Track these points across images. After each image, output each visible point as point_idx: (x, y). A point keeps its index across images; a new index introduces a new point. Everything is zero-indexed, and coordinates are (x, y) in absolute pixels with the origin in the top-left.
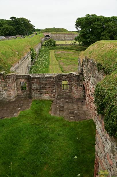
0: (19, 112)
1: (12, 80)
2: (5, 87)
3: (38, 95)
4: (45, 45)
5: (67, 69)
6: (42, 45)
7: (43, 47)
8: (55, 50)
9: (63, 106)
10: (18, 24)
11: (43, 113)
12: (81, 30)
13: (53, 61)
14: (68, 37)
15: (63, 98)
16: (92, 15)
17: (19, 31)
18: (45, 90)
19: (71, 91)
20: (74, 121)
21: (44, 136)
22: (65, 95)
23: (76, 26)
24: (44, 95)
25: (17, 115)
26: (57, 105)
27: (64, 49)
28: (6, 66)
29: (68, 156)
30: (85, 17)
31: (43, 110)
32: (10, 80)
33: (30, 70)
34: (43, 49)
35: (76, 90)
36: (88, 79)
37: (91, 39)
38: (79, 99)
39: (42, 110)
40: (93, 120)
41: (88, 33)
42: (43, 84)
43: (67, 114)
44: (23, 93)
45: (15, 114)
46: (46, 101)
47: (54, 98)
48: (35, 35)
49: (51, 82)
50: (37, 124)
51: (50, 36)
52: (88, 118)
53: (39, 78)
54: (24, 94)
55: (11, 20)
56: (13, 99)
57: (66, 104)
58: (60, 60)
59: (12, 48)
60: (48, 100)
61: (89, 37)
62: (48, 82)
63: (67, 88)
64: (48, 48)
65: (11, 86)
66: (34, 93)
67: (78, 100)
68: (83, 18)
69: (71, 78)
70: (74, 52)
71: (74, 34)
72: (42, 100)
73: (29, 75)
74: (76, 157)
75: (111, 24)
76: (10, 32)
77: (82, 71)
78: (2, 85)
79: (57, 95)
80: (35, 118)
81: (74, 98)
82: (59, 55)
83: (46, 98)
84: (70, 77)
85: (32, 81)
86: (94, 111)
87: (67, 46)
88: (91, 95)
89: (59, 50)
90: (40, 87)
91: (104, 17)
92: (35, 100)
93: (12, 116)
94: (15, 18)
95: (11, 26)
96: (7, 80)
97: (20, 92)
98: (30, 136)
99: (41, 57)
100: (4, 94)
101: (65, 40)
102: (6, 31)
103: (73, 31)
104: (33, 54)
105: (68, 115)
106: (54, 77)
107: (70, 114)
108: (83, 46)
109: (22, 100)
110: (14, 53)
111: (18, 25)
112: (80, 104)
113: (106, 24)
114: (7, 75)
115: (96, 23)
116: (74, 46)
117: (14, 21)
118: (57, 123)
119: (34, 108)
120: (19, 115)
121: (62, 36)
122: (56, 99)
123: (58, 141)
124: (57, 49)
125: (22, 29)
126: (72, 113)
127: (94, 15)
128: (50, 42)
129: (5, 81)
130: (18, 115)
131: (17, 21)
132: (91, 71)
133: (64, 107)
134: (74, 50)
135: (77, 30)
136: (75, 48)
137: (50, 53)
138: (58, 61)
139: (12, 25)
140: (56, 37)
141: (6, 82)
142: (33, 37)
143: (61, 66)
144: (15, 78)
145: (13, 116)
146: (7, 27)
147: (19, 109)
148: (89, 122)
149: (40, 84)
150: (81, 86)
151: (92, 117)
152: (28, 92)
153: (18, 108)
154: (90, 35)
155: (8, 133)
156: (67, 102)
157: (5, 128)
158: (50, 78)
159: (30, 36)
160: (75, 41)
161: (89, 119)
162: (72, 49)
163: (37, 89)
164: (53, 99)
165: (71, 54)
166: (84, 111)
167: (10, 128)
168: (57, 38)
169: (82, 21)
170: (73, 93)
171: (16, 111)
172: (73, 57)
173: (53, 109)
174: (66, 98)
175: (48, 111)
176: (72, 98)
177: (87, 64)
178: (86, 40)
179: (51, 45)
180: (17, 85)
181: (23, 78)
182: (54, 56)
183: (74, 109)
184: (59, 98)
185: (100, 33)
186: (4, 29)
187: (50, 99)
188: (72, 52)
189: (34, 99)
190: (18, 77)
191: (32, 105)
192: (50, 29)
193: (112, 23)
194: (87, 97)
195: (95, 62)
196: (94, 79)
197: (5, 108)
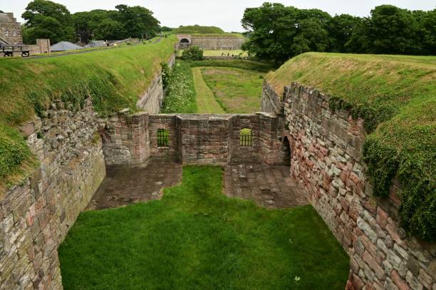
0: (162, 190)
1: (141, 126)
2: (128, 138)
3: (194, 155)
4: (182, 58)
5: (233, 105)
6: (177, 58)
7: (178, 60)
8: (201, 68)
9: (246, 179)
10: (131, 19)
11: (210, 192)
12: (252, 30)
13: (201, 88)
14: (225, 43)
15: (242, 163)
16: (275, 5)
17: (132, 32)
18: (208, 147)
19: (258, 149)
20: (275, 208)
21: (226, 239)
22: (244, 156)
23: (243, 22)
24: (206, 156)
25: (158, 195)
26: (233, 175)
27: (219, 66)
28: (130, 97)
29: (281, 276)
30: (261, 8)
31: (209, 186)
32: (139, 125)
33: (163, 106)
34: (178, 65)
35: (269, 147)
36: (299, 126)
37: (272, 48)
38: (275, 164)
39: (206, 186)
40: (314, 205)
41: (267, 38)
42: (204, 133)
43: (259, 194)
44: (162, 152)
45: (153, 194)
46: (210, 169)
47: (225, 163)
48: (163, 39)
49: (221, 130)
50: (205, 214)
51: (190, 41)
52: (301, 202)
53: (197, 123)
54: (164, 153)
55: (118, 10)
56: (144, 163)
57: (252, 175)
58: (215, 88)
59: (132, 62)
60: (213, 167)
61: (269, 45)
62: (216, 130)
63: (250, 142)
64: (189, 64)
65: (140, 137)
66: (186, 152)
67: (274, 166)
68: (257, 9)
69: (259, 123)
70: (240, 72)
71: (236, 38)
72: (201, 166)
73: (175, 116)
74: (297, 279)
75: (311, 21)
76: (114, 33)
77: (283, 110)
78: (123, 136)
79: (230, 157)
80: (199, 202)
81: (265, 162)
82: (211, 77)
83: (209, 161)
84: (257, 122)
85: (183, 129)
86: (315, 189)
87: (225, 61)
88: (309, 157)
89: (208, 67)
90: (199, 141)
91: (296, 10)
92: (187, 166)
93: (150, 197)
94: (126, 6)
95: (116, 22)
96: (133, 125)
97: (156, 150)
98: (197, 238)
99: (179, 81)
100: (126, 153)
101: (218, 49)
102: (107, 31)
103: (232, 32)
104: (167, 75)
105: (260, 197)
106: (227, 121)
107: (264, 193)
108: (258, 61)
109: (160, 166)
110: (137, 72)
111: (129, 21)
112: (278, 175)
113: (302, 22)
114: (134, 117)
115: (282, 19)
116: (239, 60)
117: (123, 12)
118: (245, 212)
119: (190, 182)
120: (163, 196)
121: (214, 42)
122: (229, 164)
123: (254, 247)
124: (205, 66)
125: (138, 27)
126: (267, 192)
127: (278, 5)
128: (192, 52)
129: (128, 126)
130: (161, 195)
131: (128, 12)
132: (308, 110)
133: (247, 181)
134: (240, 68)
135: (244, 31)
136: (241, 65)
137: (194, 73)
138: (211, 88)
139: (118, 20)
140: (202, 42)
141: (131, 129)
142: (160, 42)
143: (219, 99)
144: (147, 123)
145: (152, 198)
146: (109, 22)
147: (160, 183)
148: (306, 209)
149: (199, 133)
150: (280, 139)
151: (309, 200)
152: (172, 150)
153: (158, 181)
154: (271, 40)
155: (150, 231)
156: (252, 171)
157: (142, 222)
158: (219, 122)
159: (154, 40)
160: (241, 51)
161: (303, 205)
162: (236, 67)
163: (191, 144)
164: (223, 164)
165: (234, 75)
166: (291, 188)
167: (153, 222)
168: (204, 44)
169: (256, 14)
170: (263, 153)
171: (154, 188)
172: (240, 81)
173: (227, 185)
174: (247, 163)
175: (220, 187)
176: (260, 163)
177: (299, 97)
178: (264, 50)
179: (194, 58)
180: (150, 134)
181: (163, 123)
182: (202, 79)
183: (269, 184)
184: (234, 163)
185: (291, 38)
186: (103, 26)
187: (217, 164)
188: (236, 72)
189: (184, 163)
190: (152, 119)
191: (183, 175)
192: (190, 27)
193: (314, 20)
194: (296, 160)
195: (323, 94)
196: (319, 127)
197: (131, 182)
